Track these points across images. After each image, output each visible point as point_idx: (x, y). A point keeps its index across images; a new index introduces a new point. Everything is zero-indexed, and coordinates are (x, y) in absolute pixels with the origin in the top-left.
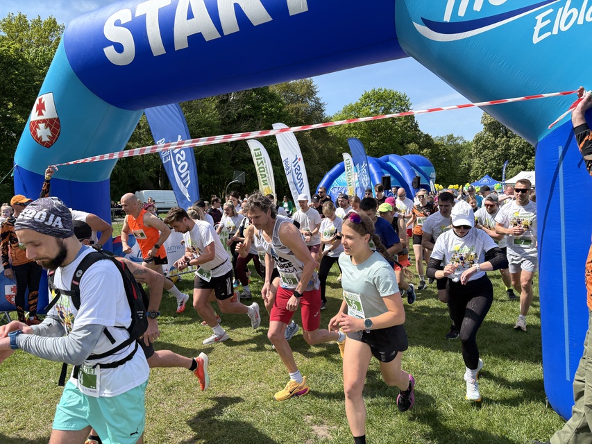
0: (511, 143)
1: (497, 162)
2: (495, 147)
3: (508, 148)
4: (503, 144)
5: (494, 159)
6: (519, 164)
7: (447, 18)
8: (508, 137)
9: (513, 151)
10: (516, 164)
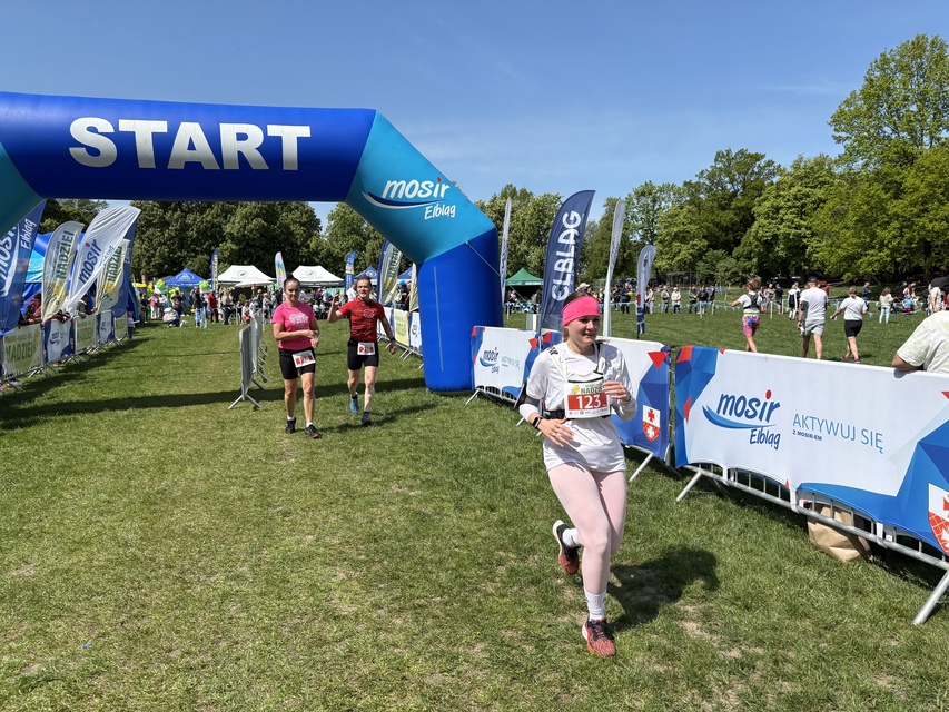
0: (189, 220)
1: (169, 248)
2: (164, 224)
3: (185, 227)
4: (177, 220)
5: (165, 244)
6: (202, 254)
8: (183, 211)
9: (192, 233)
10: (197, 253)
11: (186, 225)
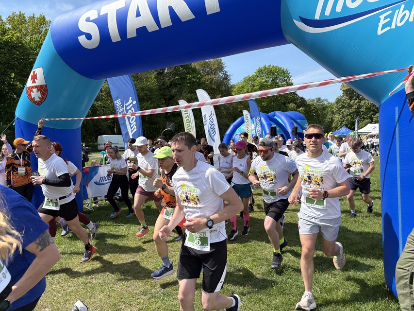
0: (362, 104)
1: (351, 117)
2: (350, 106)
3: (360, 107)
4: (356, 104)
5: (349, 115)
6: (367, 119)
7: (317, 17)
8: (359, 100)
9: (363, 109)
10: (365, 118)
11: (360, 106)
